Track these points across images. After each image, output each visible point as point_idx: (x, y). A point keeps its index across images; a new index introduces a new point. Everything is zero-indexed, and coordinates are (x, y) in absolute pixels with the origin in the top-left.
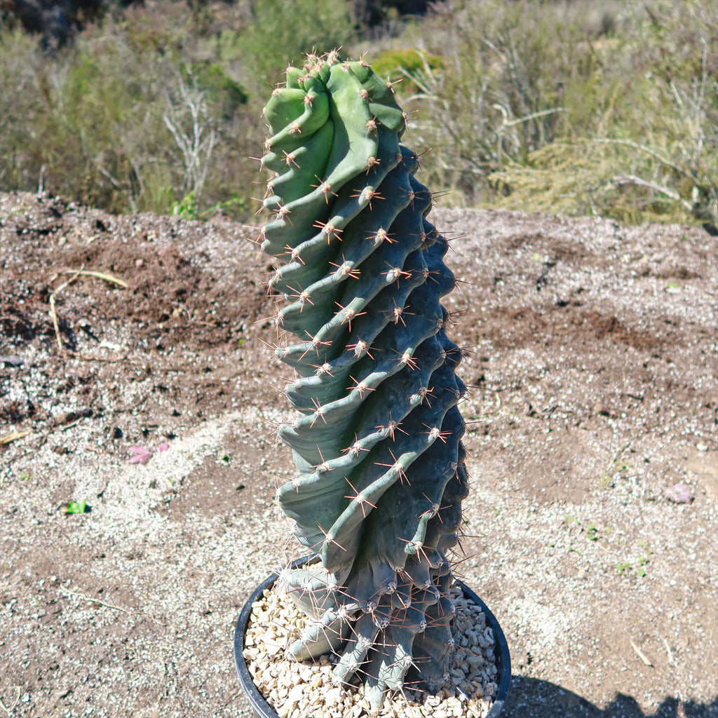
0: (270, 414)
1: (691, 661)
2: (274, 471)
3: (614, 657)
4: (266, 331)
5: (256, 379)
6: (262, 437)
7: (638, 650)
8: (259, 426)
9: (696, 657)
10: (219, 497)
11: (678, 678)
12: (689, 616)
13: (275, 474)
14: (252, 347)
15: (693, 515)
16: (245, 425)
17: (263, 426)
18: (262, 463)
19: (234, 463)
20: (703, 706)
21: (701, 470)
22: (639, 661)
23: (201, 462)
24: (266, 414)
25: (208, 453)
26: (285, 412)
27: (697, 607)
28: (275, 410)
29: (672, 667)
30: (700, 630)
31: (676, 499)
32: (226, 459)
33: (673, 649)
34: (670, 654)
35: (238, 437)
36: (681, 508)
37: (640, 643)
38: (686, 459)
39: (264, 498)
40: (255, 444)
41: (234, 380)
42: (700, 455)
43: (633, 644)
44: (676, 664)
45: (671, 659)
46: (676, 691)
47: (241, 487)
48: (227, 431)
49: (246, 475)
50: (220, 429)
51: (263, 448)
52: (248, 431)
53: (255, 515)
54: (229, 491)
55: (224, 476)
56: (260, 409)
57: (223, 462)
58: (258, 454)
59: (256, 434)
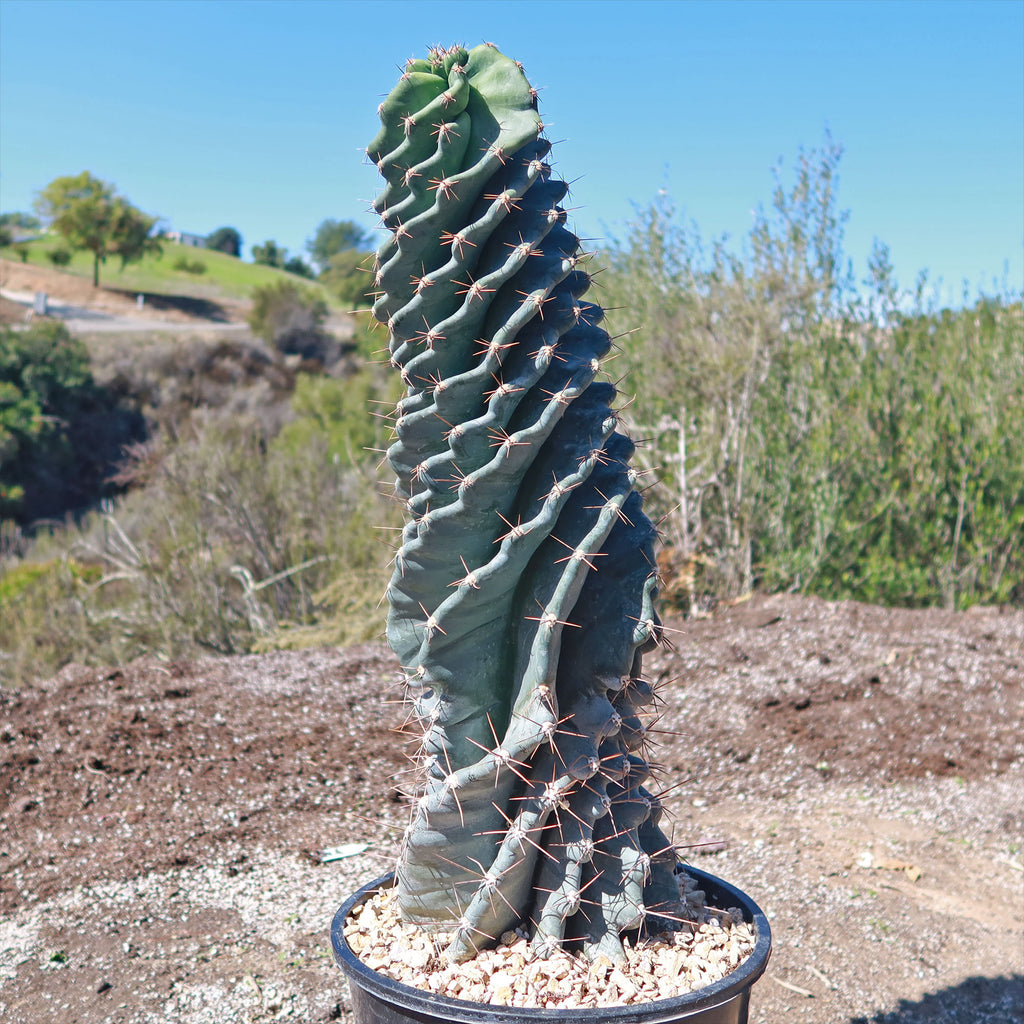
0: (107, 889)
1: (848, 977)
2: (151, 954)
3: (767, 1001)
4: (32, 814)
5: (48, 868)
6: (108, 919)
7: (787, 985)
8: (95, 906)
9: (850, 972)
10: (69, 1011)
11: (848, 997)
12: (812, 938)
13: (155, 957)
14: (16, 837)
15: (740, 857)
16: (69, 913)
17: (102, 906)
18: (126, 948)
19: (74, 963)
20: (893, 1015)
21: (715, 823)
22: (796, 996)
23: (13, 974)
24: (99, 891)
25: (20, 959)
26: (129, 883)
27: (814, 928)
28: (113, 883)
29: (834, 990)
30: (834, 948)
31: (712, 848)
32: (58, 959)
33: (822, 972)
34: (824, 978)
35: (64, 929)
36: (723, 855)
37: (784, 977)
38: (690, 817)
39: (155, 990)
40: (101, 929)
41: (10, 875)
42: (704, 809)
43: (778, 981)
44: (836, 986)
45: (828, 984)
46: (857, 1011)
47: (106, 987)
48: (39, 926)
49: (105, 972)
50: (26, 927)
51: (117, 932)
52: (78, 917)
53: (150, 1014)
54: (84, 999)
55: (65, 982)
56: (86, 885)
57: (54, 964)
58: (113, 940)
59: (97, 918)
